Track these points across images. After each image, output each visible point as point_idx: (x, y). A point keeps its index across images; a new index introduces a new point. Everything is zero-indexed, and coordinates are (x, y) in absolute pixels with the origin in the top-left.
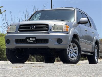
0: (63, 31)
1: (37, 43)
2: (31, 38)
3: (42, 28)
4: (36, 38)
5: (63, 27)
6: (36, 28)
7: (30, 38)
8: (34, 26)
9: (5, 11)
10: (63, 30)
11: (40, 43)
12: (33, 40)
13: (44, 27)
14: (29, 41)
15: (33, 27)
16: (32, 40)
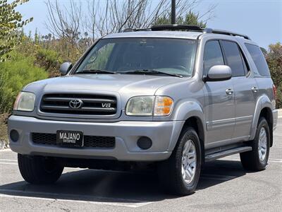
0: (155, 115)
1: (87, 146)
2: (71, 132)
3: (99, 105)
4: (84, 134)
5: (156, 103)
6: (85, 104)
7: (68, 132)
8: (80, 100)
9: (32, 19)
10: (155, 111)
11: (94, 147)
12: (76, 137)
13: (104, 103)
14: (65, 141)
15: (78, 101)
16: (73, 138)
